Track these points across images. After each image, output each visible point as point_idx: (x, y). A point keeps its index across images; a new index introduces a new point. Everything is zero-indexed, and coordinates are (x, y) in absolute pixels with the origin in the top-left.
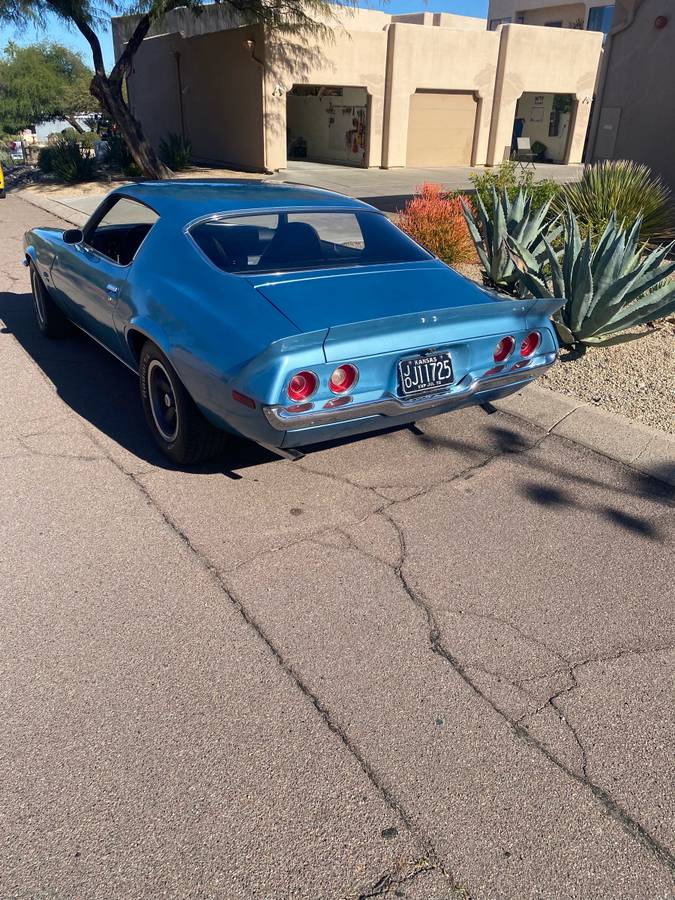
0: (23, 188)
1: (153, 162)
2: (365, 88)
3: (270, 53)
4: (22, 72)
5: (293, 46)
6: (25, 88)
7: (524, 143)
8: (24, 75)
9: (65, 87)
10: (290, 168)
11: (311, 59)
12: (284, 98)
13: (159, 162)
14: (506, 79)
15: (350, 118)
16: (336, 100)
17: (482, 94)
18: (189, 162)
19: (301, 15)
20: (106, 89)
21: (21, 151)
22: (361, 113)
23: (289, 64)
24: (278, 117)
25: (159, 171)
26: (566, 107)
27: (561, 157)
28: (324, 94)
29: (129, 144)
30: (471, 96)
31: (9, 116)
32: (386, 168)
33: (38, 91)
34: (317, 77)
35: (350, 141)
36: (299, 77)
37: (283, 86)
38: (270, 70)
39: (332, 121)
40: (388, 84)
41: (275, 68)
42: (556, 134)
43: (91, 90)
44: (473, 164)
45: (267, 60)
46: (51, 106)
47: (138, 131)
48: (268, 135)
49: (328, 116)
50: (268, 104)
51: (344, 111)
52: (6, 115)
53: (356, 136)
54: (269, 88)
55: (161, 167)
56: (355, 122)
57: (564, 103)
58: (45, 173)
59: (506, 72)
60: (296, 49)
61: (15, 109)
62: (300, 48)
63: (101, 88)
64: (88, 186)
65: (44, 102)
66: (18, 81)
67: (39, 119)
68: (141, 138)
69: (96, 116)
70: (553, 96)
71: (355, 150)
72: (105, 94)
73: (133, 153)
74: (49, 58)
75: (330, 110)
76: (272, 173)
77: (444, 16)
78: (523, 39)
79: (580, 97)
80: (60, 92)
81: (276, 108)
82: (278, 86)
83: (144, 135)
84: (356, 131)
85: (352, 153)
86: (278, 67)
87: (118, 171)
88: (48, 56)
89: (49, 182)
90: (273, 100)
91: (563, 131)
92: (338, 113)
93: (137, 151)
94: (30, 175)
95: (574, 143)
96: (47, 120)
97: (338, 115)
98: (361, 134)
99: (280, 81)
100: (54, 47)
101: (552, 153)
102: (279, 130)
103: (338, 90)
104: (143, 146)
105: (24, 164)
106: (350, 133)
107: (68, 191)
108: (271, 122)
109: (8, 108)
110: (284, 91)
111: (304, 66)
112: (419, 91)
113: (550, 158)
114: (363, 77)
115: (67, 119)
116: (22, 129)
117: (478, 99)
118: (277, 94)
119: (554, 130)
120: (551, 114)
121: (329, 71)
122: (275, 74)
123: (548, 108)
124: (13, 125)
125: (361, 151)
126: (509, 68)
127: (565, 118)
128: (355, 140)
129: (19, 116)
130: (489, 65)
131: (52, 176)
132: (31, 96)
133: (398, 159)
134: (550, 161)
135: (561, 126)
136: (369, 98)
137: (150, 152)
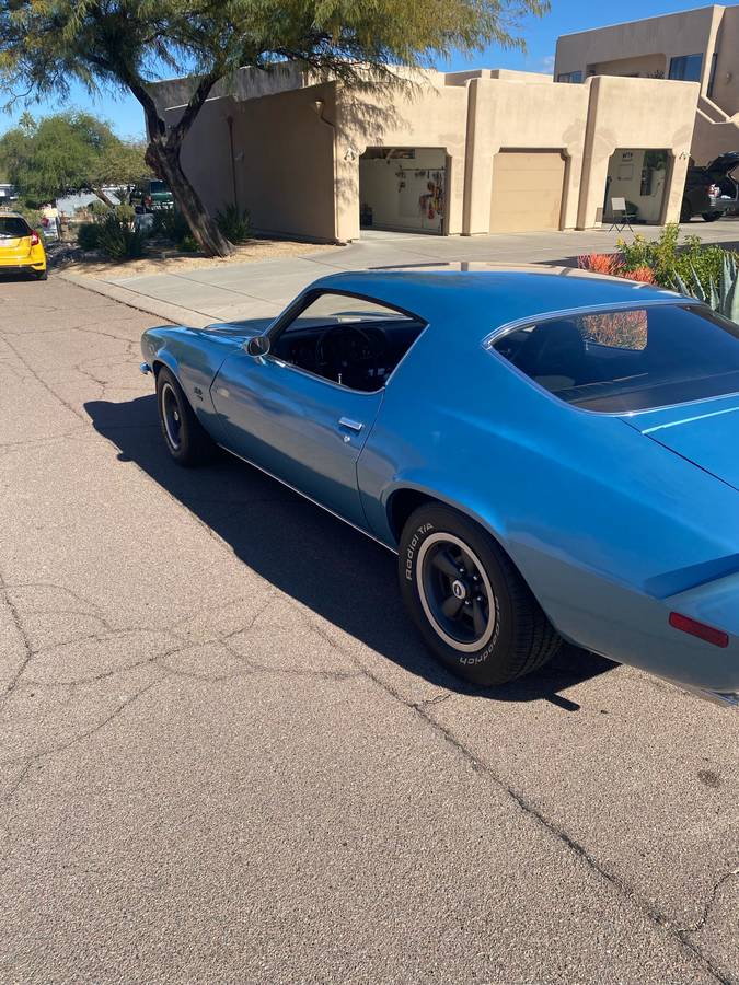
0: (64, 269)
1: (214, 236)
2: (444, 149)
3: (342, 114)
4: (46, 144)
5: (366, 106)
6: (50, 161)
7: (619, 204)
8: (49, 146)
9: (93, 158)
10: (362, 238)
11: (386, 120)
12: (356, 162)
13: (220, 235)
14: (597, 136)
15: (424, 182)
16: (407, 163)
17: (570, 152)
18: (248, 235)
19: (384, 72)
20: (163, 158)
21: (55, 227)
22: (437, 176)
23: (362, 126)
24: (350, 183)
25: (220, 245)
26: (659, 163)
27: (656, 217)
28: (394, 157)
29: (188, 217)
30: (558, 155)
31: (32, 190)
32: (468, 235)
33: (64, 163)
34: (392, 139)
35: (424, 206)
36: (373, 139)
37: (357, 149)
38: (342, 132)
39: (402, 185)
40: (470, 143)
41: (348, 131)
42: (648, 193)
43: (147, 159)
44: (561, 228)
45: (339, 122)
46: (78, 179)
47: (197, 202)
48: (340, 203)
49: (398, 180)
50: (340, 170)
51: (416, 175)
52: (29, 189)
53: (430, 201)
54: (340, 152)
55: (222, 241)
56: (430, 186)
57: (659, 160)
58: (87, 250)
59: (597, 127)
60: (372, 109)
61: (39, 183)
62: (374, 108)
63: (158, 158)
64: (139, 263)
65: (70, 174)
66: (42, 154)
67: (63, 193)
68: (201, 211)
69: (129, 188)
70: (643, 152)
71: (431, 216)
72: (161, 162)
73: (192, 226)
74: (76, 128)
75: (401, 174)
76: (344, 245)
77: (502, 72)
78: (615, 92)
79: (676, 152)
80: (88, 164)
81: (347, 173)
82: (350, 149)
83: (204, 207)
84: (431, 196)
85: (428, 219)
86: (351, 130)
87: (171, 247)
88: (74, 126)
89: (93, 261)
90: (345, 166)
91: (657, 191)
92: (410, 176)
93: (196, 224)
94: (69, 253)
95: (671, 202)
96: (73, 193)
97: (410, 178)
98: (438, 199)
99: (352, 144)
100: (80, 116)
101: (644, 213)
102: (350, 197)
103: (409, 152)
104: (202, 219)
105: (58, 241)
106: (424, 199)
107: (118, 270)
108: (342, 189)
109: (31, 182)
110: (357, 154)
111: (379, 127)
112: (503, 150)
113: (644, 218)
114: (441, 137)
115: (94, 192)
116: (46, 204)
117: (566, 158)
118: (350, 159)
119: (646, 188)
120: (643, 171)
121: (405, 133)
122: (347, 138)
123: (639, 165)
124: (36, 199)
125: (438, 217)
126: (600, 124)
127: (659, 175)
128: (430, 207)
129: (44, 190)
130: (577, 120)
131: (95, 255)
132: (57, 168)
133: (480, 224)
134: (643, 223)
135: (655, 183)
136: (448, 159)
137: (210, 225)
